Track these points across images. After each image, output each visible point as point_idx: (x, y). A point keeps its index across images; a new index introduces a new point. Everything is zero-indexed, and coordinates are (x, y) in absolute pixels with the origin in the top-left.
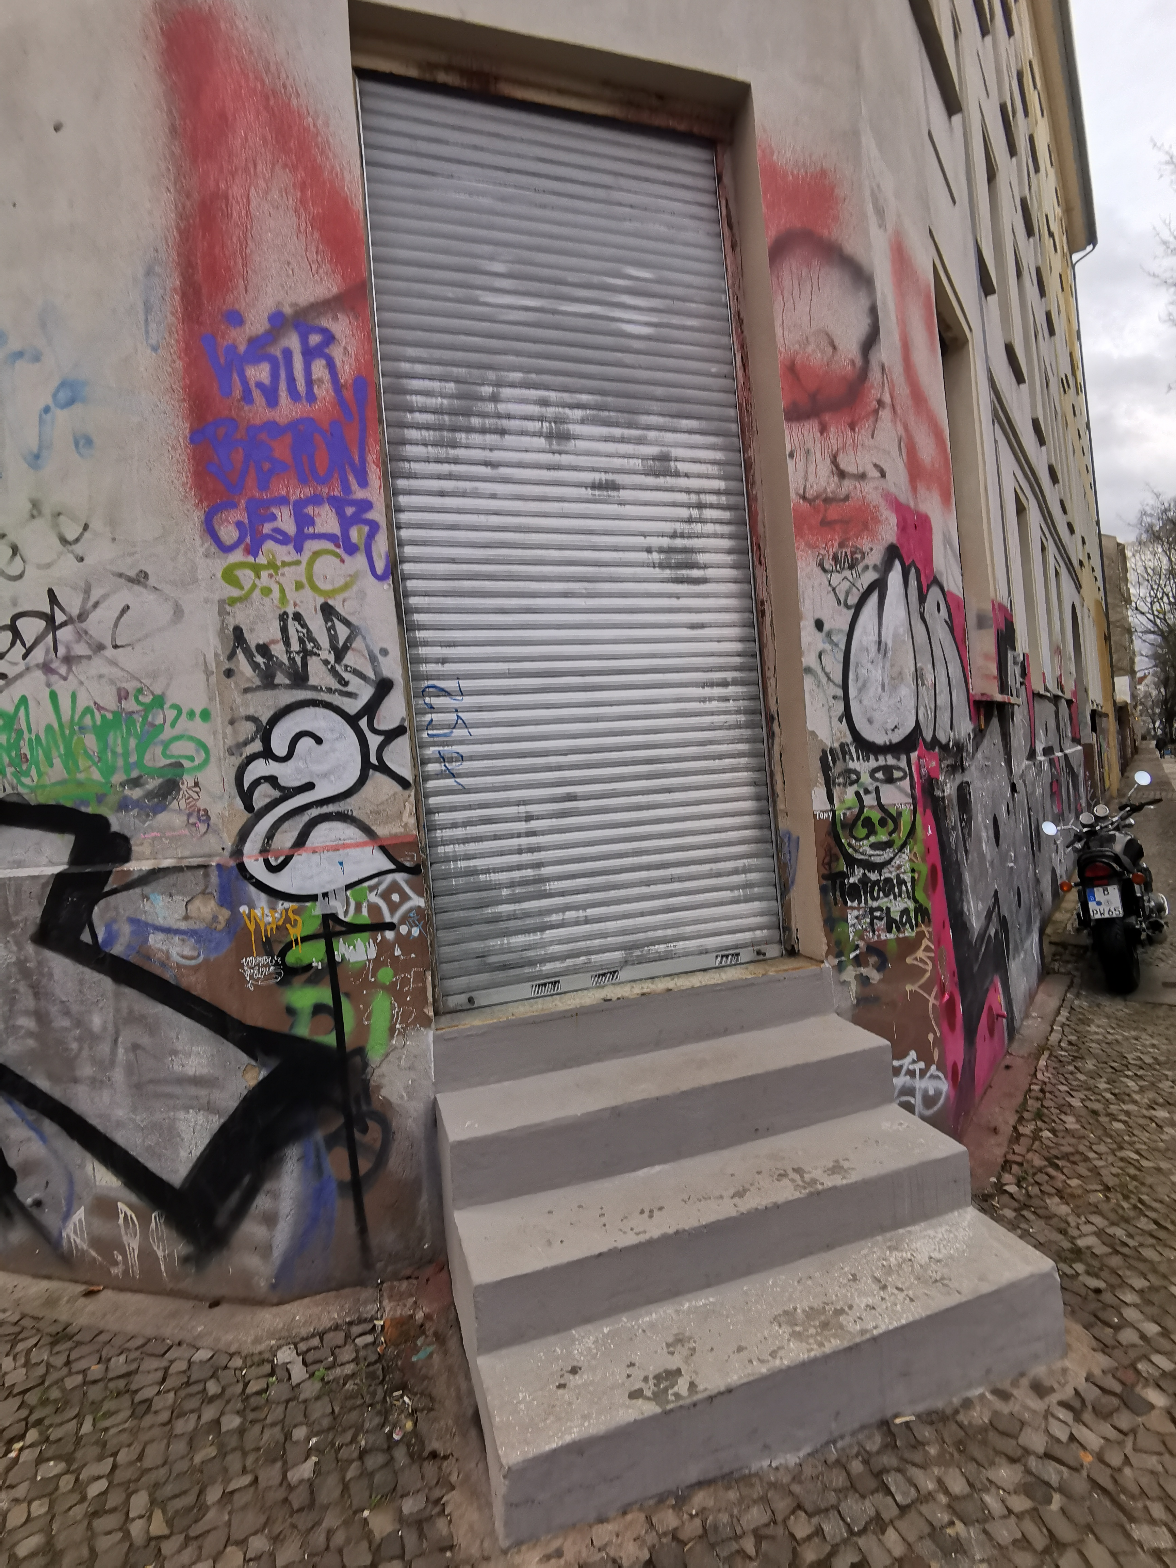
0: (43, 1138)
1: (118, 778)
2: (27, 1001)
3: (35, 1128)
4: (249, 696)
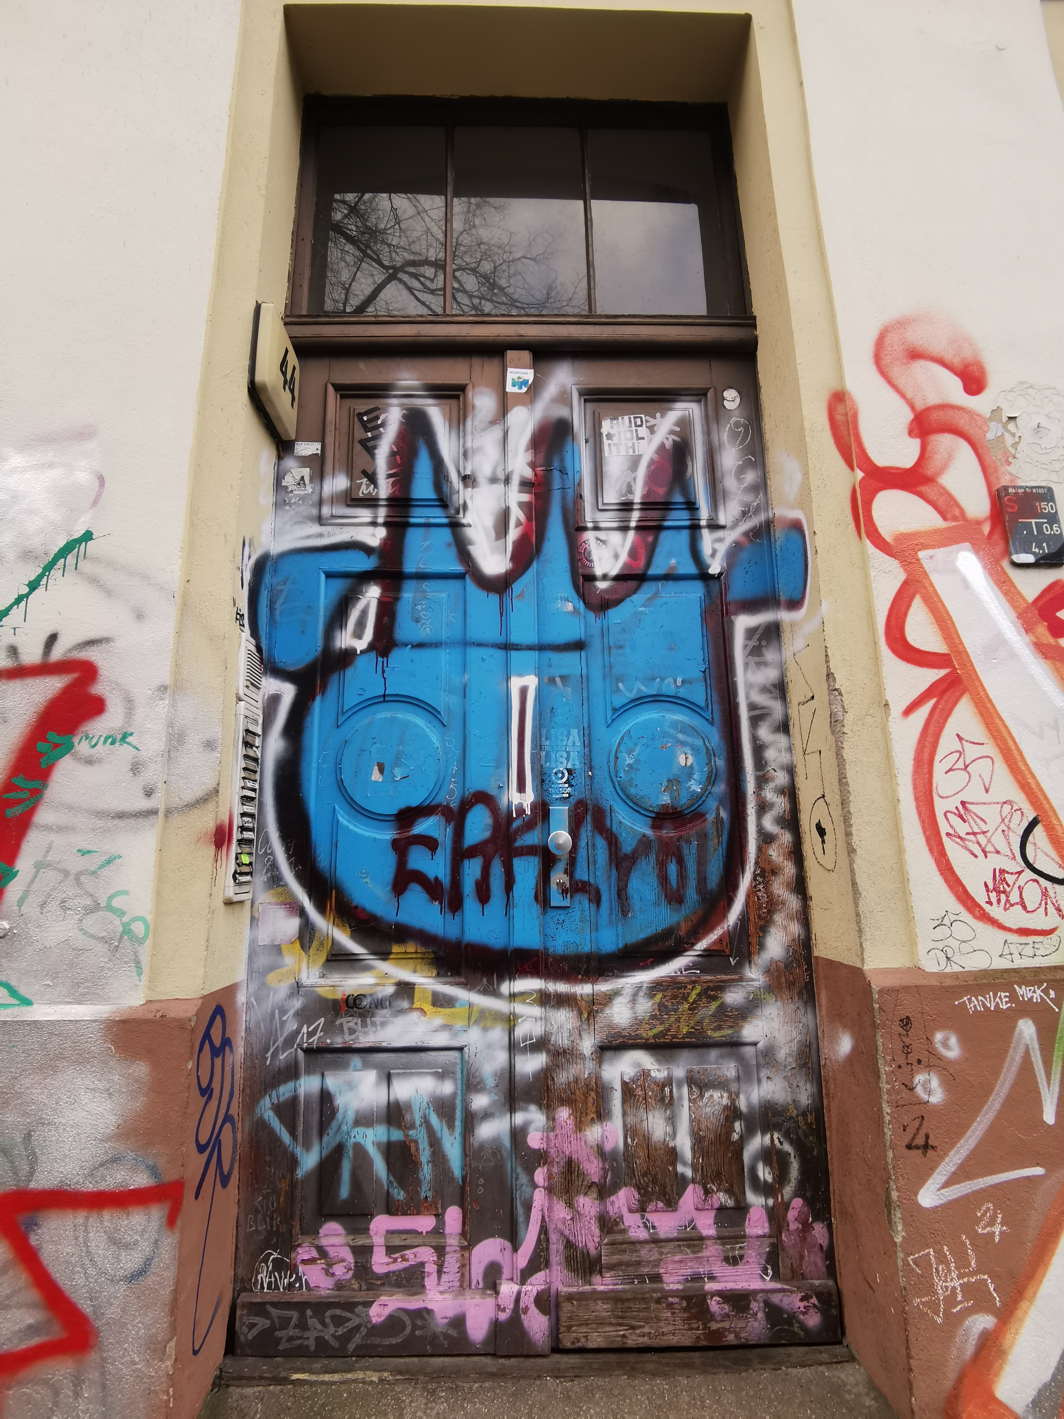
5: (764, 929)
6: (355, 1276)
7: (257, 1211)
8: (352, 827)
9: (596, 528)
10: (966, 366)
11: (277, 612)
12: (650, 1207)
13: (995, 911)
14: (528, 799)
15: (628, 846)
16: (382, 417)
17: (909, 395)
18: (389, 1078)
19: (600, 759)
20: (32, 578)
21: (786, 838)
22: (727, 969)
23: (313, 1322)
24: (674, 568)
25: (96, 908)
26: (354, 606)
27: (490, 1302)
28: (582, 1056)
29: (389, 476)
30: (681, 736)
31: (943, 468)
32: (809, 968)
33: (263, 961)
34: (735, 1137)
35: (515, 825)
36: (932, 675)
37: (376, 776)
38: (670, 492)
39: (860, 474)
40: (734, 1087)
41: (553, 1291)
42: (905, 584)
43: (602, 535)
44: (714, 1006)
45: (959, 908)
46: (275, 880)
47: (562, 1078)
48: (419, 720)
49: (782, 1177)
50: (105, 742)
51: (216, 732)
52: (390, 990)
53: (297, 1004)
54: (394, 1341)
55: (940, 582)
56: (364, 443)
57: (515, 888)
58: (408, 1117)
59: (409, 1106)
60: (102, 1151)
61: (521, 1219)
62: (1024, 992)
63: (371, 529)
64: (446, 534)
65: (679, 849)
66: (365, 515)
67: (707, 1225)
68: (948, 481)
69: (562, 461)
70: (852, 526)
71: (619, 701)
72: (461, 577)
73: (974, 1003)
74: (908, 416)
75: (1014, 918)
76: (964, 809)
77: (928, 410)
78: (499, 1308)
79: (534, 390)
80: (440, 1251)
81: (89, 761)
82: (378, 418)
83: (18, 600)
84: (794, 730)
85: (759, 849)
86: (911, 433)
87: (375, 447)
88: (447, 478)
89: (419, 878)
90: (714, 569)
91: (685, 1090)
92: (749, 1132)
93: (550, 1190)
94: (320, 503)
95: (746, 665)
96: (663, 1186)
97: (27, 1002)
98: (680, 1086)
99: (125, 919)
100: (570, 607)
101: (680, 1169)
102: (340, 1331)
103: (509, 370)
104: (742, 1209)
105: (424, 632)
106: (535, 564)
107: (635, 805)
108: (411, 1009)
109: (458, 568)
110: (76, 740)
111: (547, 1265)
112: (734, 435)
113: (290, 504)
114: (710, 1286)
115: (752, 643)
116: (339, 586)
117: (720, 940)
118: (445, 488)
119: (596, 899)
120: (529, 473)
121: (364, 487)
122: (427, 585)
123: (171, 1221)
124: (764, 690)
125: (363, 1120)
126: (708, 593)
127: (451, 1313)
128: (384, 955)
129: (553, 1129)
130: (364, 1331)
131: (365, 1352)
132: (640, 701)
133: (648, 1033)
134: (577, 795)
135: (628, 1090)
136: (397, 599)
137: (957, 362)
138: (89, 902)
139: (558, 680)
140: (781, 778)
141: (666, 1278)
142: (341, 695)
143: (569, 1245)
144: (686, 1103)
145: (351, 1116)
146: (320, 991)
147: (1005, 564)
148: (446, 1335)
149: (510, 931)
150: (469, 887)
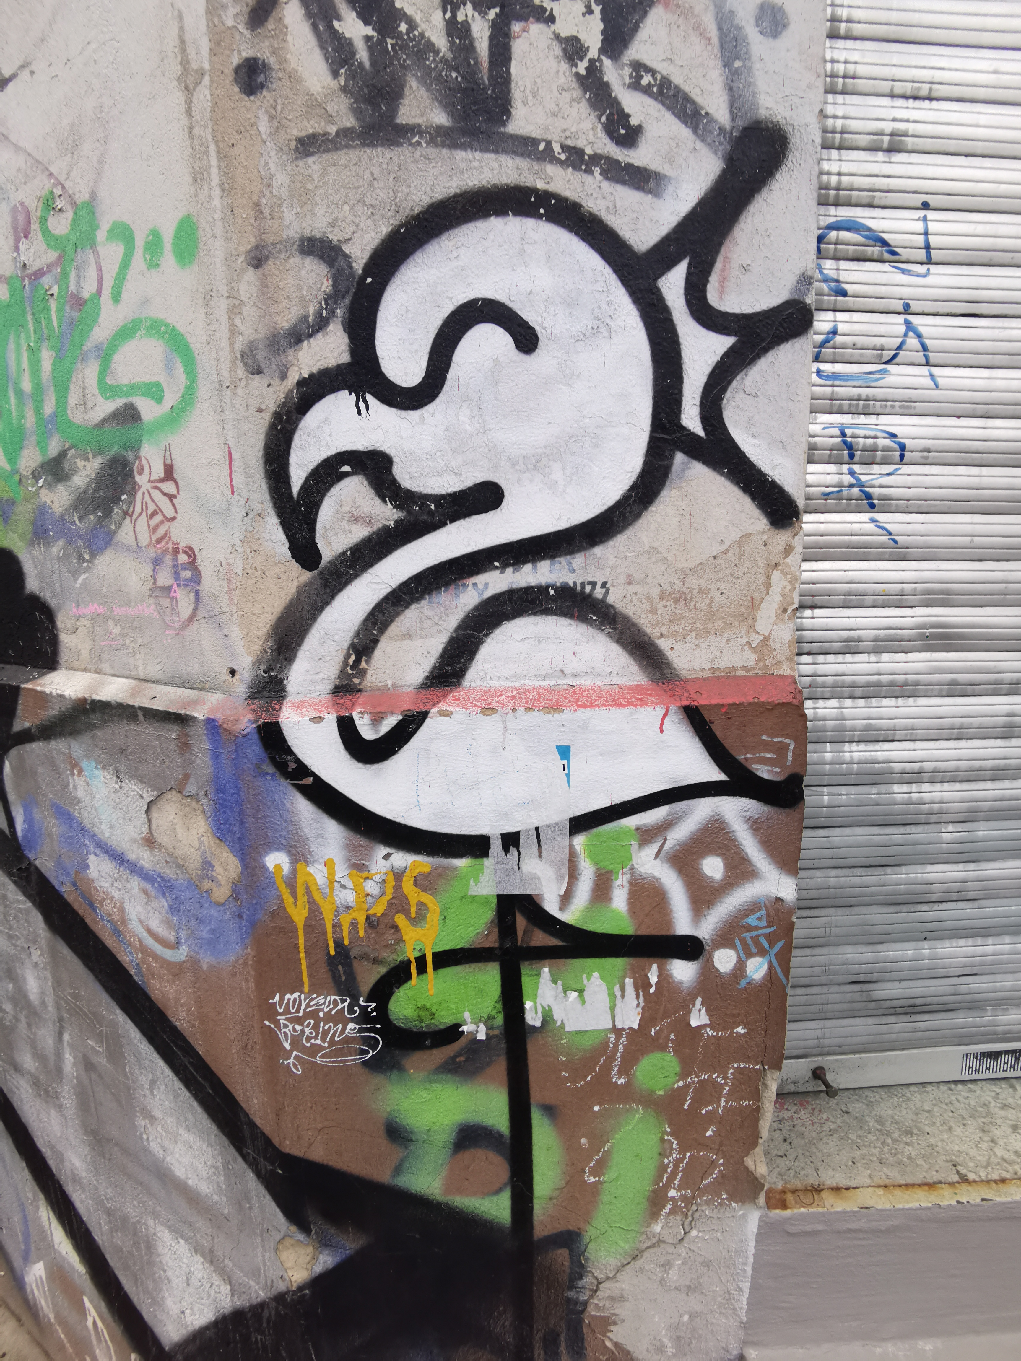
1: (28, 458)
4: (314, 164)
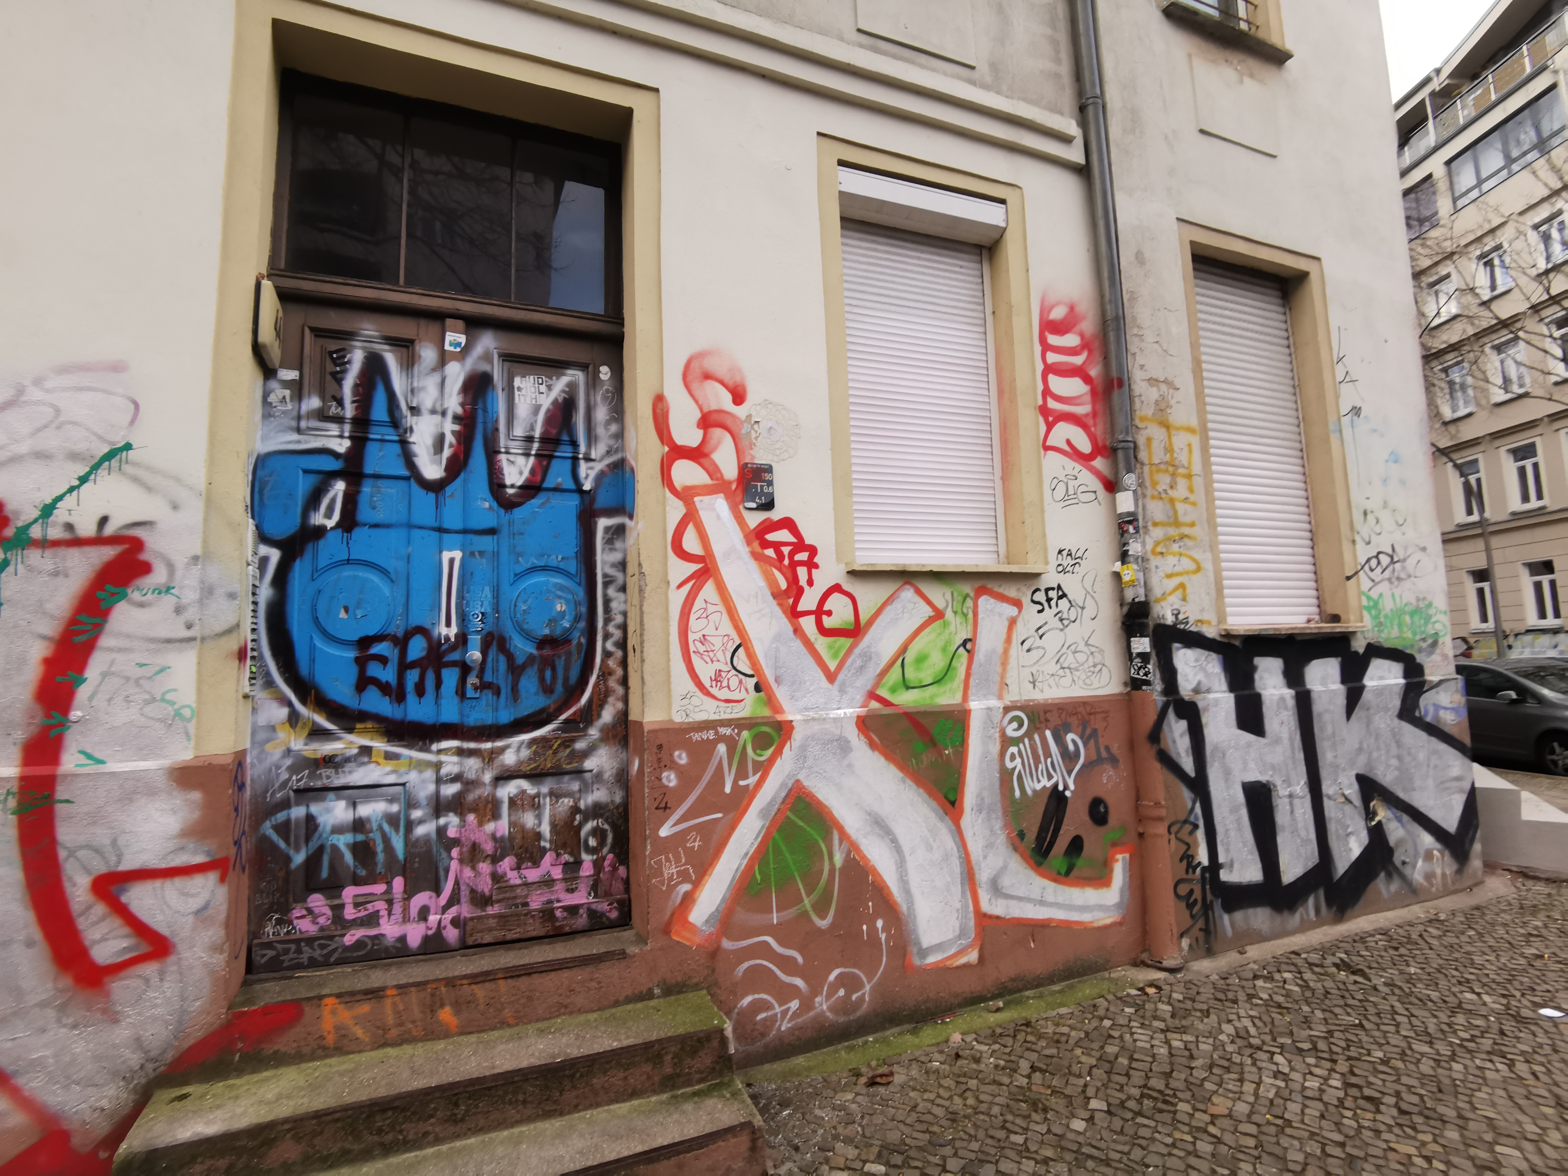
0: (1403, 825)
1: (1418, 637)
2: (1394, 750)
3: (1400, 820)
5: (601, 706)
6: (332, 923)
7: (262, 892)
8: (325, 649)
9: (507, 453)
10: (736, 387)
11: (265, 497)
12: (524, 866)
13: (714, 691)
14: (453, 631)
15: (520, 660)
16: (348, 356)
17: (700, 402)
18: (354, 805)
19: (504, 606)
20: (82, 474)
21: (619, 654)
22: (578, 730)
23: (306, 949)
24: (560, 484)
25: (153, 700)
26: (325, 495)
27: (422, 925)
28: (484, 784)
29: (353, 402)
30: (559, 593)
31: (715, 449)
32: (626, 728)
33: (262, 736)
34: (576, 823)
35: (444, 648)
36: (694, 567)
37: (343, 615)
38: (560, 433)
39: (666, 449)
40: (577, 796)
41: (462, 917)
42: (685, 516)
43: (511, 458)
44: (568, 751)
45: (696, 689)
46: (269, 683)
47: (471, 797)
48: (374, 578)
49: (602, 842)
50: (153, 592)
51: (236, 587)
52: (355, 751)
53: (288, 762)
54: (360, 953)
55: (705, 516)
56: (334, 375)
57: (443, 687)
58: (368, 826)
59: (368, 820)
60: (171, 845)
61: (442, 878)
62: (723, 731)
63: (338, 440)
64: (397, 448)
65: (553, 661)
66: (334, 429)
67: (557, 873)
68: (716, 457)
69: (485, 403)
70: (660, 479)
71: (519, 569)
72: (406, 479)
73: (696, 737)
74: (698, 415)
75: (724, 694)
76: (704, 639)
77: (710, 412)
78: (428, 928)
79: (466, 350)
80: (390, 902)
81: (141, 605)
82: (344, 357)
83: (71, 490)
84: (628, 591)
85: (603, 661)
86: (699, 426)
87: (342, 379)
88: (398, 406)
89: (375, 682)
90: (587, 487)
91: (548, 799)
92: (585, 820)
93: (461, 861)
94: (299, 418)
95: (603, 550)
96: (531, 854)
97: (102, 762)
98: (545, 797)
99: (176, 707)
100: (487, 505)
101: (543, 844)
102: (325, 952)
103: (448, 333)
104: (578, 863)
105: (379, 516)
106: (462, 475)
107: (527, 635)
108: (370, 762)
109: (405, 473)
110: (129, 591)
111: (459, 902)
112: (605, 398)
113: (274, 416)
114: (556, 905)
115: (608, 536)
116: (312, 480)
117: (575, 713)
118: (396, 414)
119: (498, 692)
120: (459, 410)
121: (333, 409)
122: (380, 483)
123: (222, 879)
124: (613, 565)
125: (338, 830)
126: (582, 501)
127: (397, 935)
128: (350, 730)
129: (464, 826)
130: (340, 950)
131: (340, 962)
132: (533, 570)
133: (526, 769)
134: (488, 629)
135: (512, 801)
136: (358, 492)
137: (731, 383)
138: (147, 697)
139: (477, 554)
140: (619, 619)
141: (531, 904)
142: (315, 558)
143: (473, 891)
144: (548, 807)
145: (328, 828)
146: (306, 754)
147: (741, 507)
148: (394, 947)
149: (438, 713)
150: (410, 686)
